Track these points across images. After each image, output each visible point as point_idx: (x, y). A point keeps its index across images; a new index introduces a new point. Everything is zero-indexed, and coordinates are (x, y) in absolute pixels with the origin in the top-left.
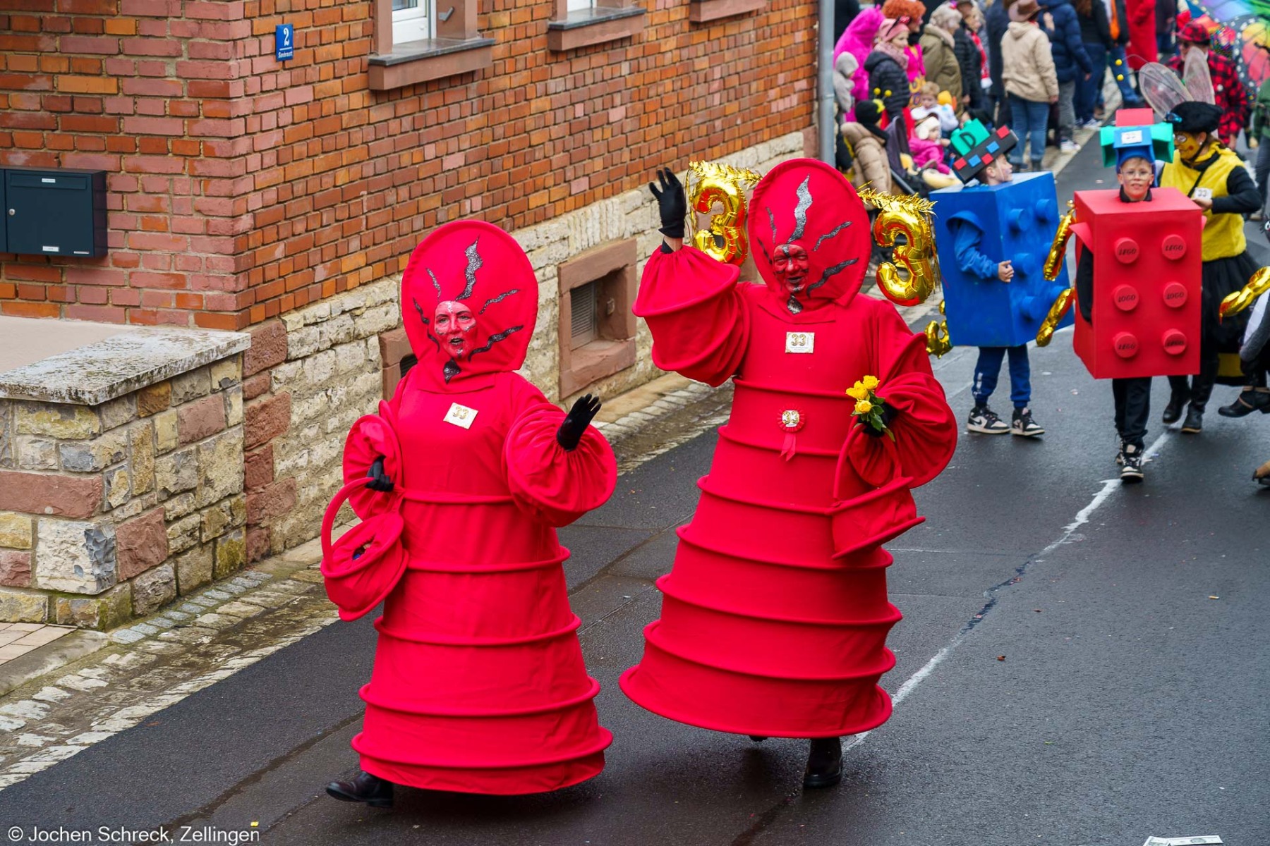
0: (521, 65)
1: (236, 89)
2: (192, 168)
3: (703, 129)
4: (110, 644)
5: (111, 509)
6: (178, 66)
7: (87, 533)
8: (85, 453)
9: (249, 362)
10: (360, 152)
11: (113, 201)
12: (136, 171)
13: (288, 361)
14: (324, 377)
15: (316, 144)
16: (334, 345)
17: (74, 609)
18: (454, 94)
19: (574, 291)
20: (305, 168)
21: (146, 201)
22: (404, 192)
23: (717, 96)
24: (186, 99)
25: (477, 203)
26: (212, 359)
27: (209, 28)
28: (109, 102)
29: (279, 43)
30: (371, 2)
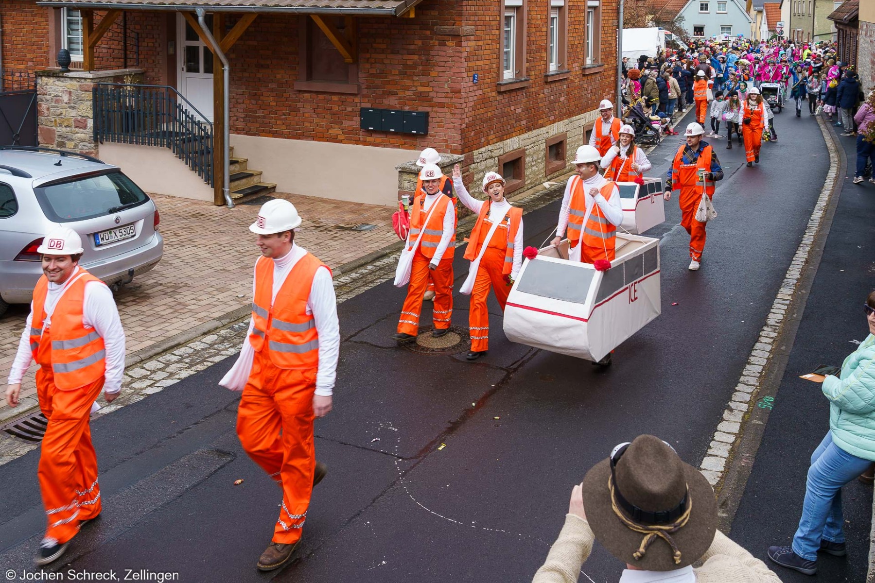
0: (537, 85)
1: (463, 91)
2: (451, 111)
3: (586, 103)
6: (448, 85)
9: (464, 163)
10: (494, 108)
11: (430, 120)
12: (437, 112)
13: (474, 163)
14: (483, 168)
15: (483, 106)
16: (486, 159)
18: (519, 93)
19: (550, 147)
20: (480, 112)
21: (439, 120)
22: (505, 119)
23: (589, 95)
24: (450, 93)
25: (525, 122)
26: (455, 161)
27: (456, 75)
28: (430, 94)
29: (474, 79)
30: (498, 68)
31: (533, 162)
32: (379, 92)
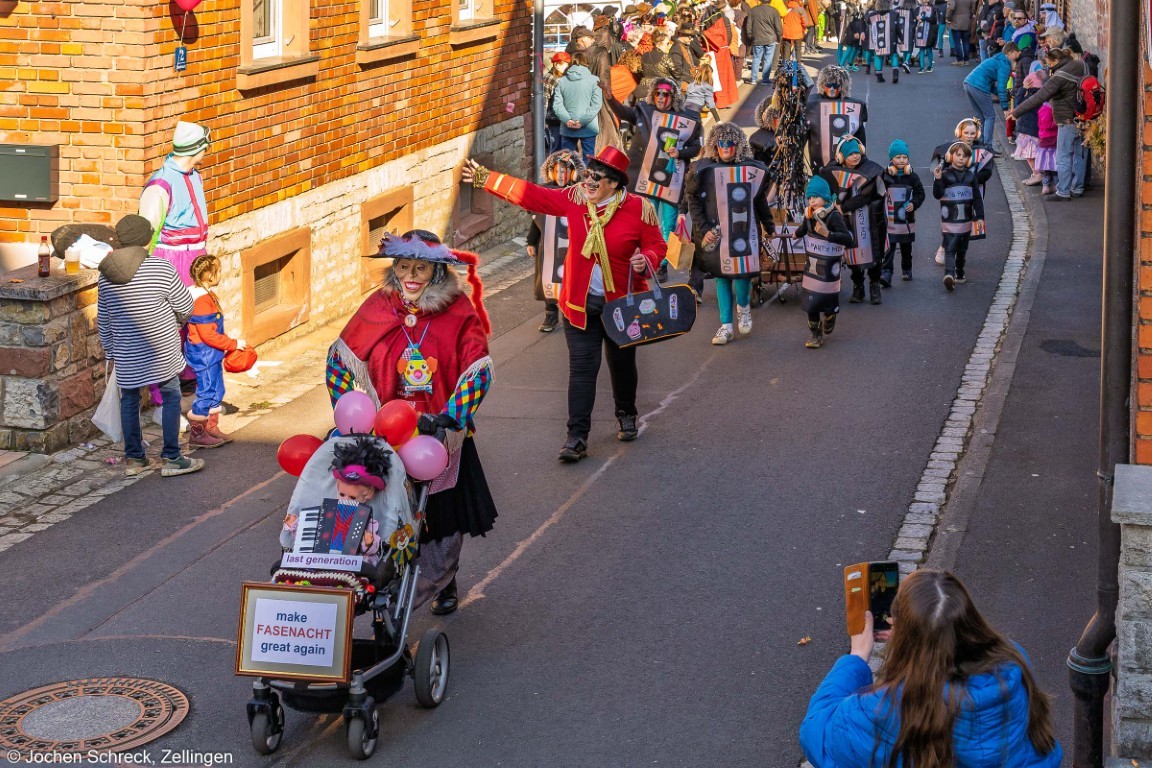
0: (338, 72)
1: (148, 90)
3: (458, 114)
4: (52, 463)
5: (56, 370)
6: (110, 75)
7: (39, 388)
8: (40, 333)
11: (63, 164)
17: (29, 439)
18: (294, 92)
21: (87, 164)
22: (259, 156)
24: (114, 96)
25: (308, 164)
28: (61, 98)
29: (177, 61)
30: (239, 33)
31: (330, 260)
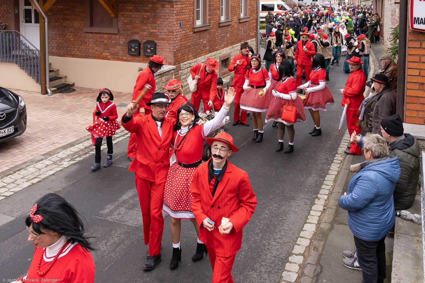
6: (166, 28)
9: (175, 70)
10: (191, 40)
12: (160, 43)
13: (181, 70)
14: (186, 73)
15: (185, 39)
16: (187, 68)
18: (205, 32)
19: (222, 61)
20: (184, 42)
21: (162, 47)
22: (198, 46)
23: (243, 33)
24: (167, 33)
25: (208, 48)
26: (170, 70)
27: (171, 23)
28: (157, 33)
29: (180, 25)
30: (193, 19)
32: (129, 32)
